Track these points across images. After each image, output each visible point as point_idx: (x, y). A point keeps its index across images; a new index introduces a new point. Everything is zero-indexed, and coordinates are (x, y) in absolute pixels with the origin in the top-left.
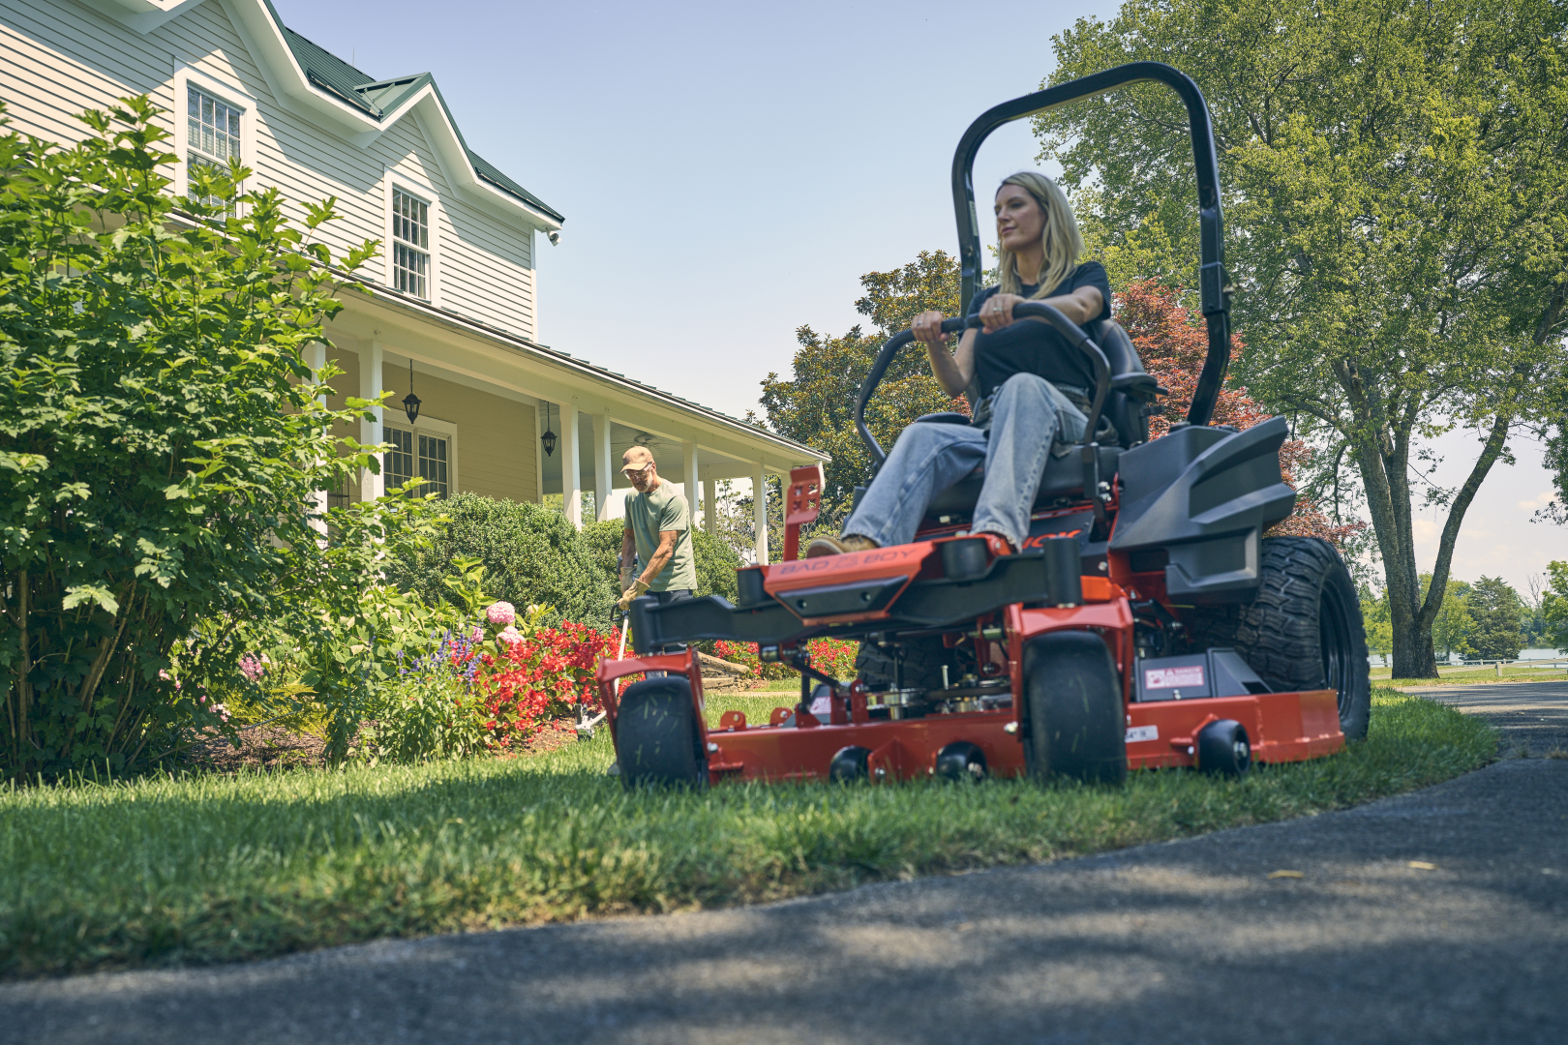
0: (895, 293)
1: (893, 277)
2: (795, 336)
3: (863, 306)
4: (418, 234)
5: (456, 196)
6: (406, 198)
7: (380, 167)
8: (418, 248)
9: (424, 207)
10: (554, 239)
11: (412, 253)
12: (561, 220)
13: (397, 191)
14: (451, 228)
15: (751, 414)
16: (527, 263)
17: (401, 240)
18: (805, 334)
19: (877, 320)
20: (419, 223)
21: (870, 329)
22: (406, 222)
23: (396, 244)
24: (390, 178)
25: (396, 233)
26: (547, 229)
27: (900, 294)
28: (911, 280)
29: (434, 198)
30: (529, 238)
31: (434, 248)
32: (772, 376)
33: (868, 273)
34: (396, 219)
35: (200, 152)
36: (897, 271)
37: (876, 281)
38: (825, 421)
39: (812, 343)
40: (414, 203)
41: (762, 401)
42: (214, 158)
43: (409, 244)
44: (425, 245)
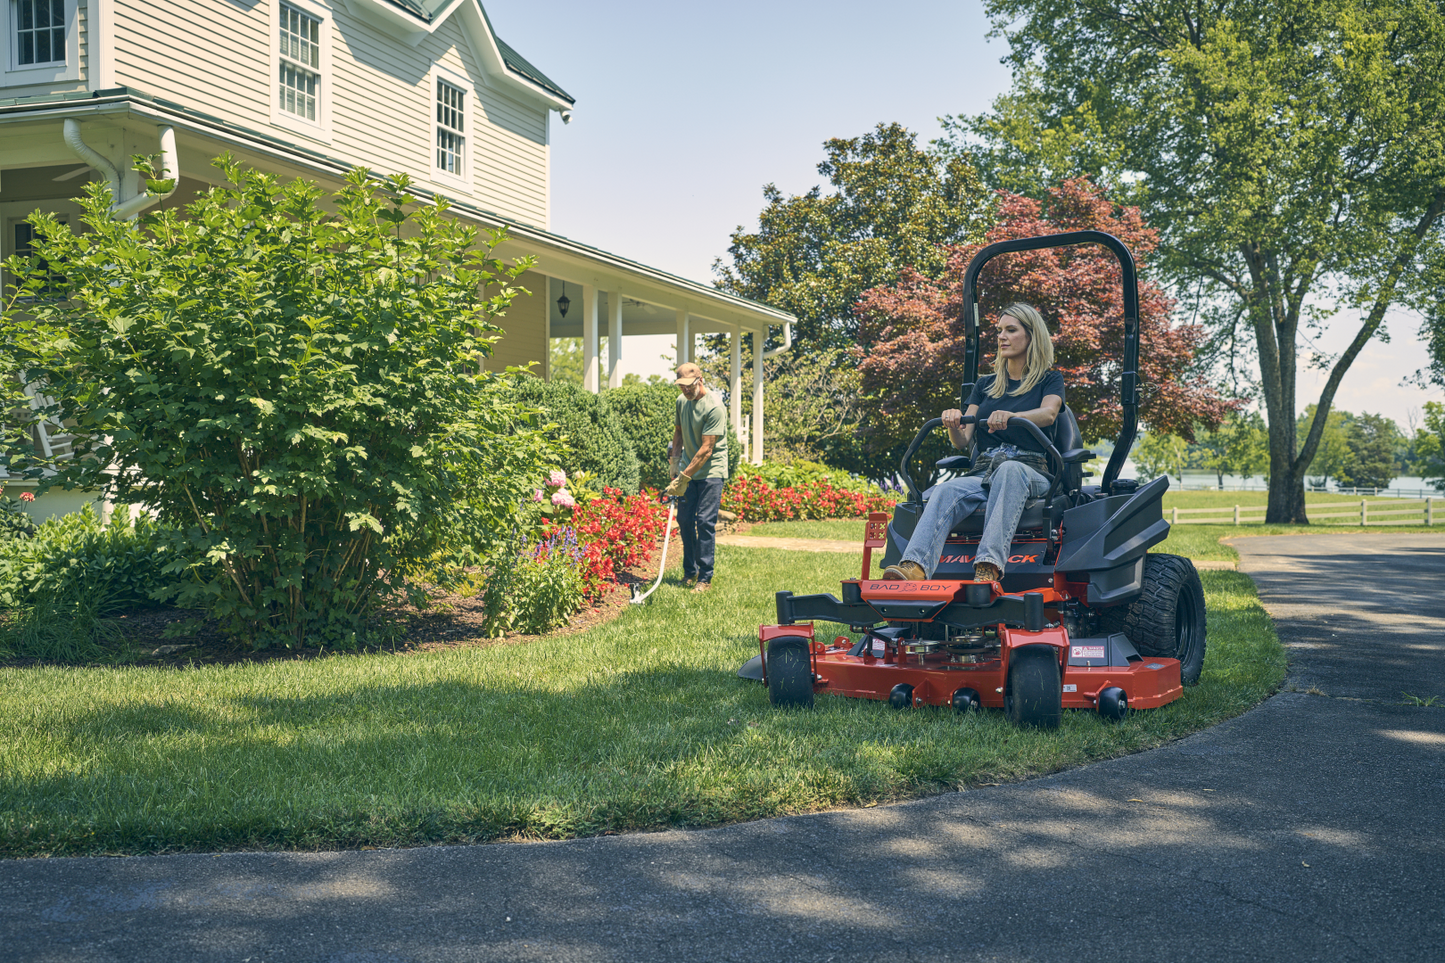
0: (851, 158)
1: (852, 144)
2: (762, 192)
3: (824, 168)
4: (457, 120)
5: (487, 84)
6: (447, 88)
7: (426, 61)
8: (456, 131)
9: (461, 95)
10: (566, 119)
11: (451, 136)
12: (572, 102)
13: (441, 83)
14: (483, 113)
15: (718, 260)
16: (542, 140)
17: (443, 125)
18: (770, 190)
19: (836, 181)
20: (457, 110)
21: (828, 190)
22: (447, 109)
23: (439, 129)
24: (435, 72)
25: (439, 120)
26: (561, 109)
27: (857, 160)
28: (868, 147)
29: (469, 87)
30: (545, 117)
31: (468, 132)
32: (739, 228)
33: (829, 139)
34: (439, 106)
35: (288, 58)
36: (856, 139)
37: (839, 146)
38: (786, 273)
39: (777, 200)
40: (454, 91)
41: (731, 250)
42: (298, 63)
43: (449, 128)
44: (461, 129)
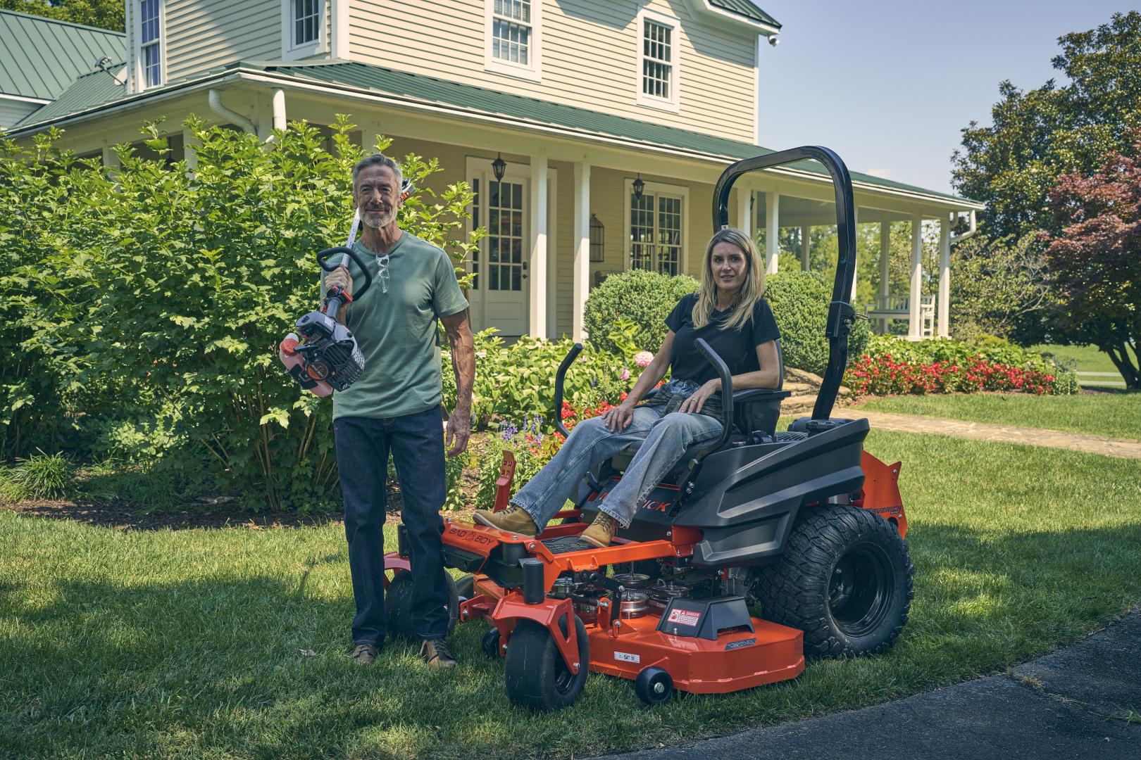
0: (1089, 51)
1: (1087, 36)
2: (998, 88)
3: (1058, 62)
4: (665, 52)
5: (694, 19)
6: (654, 27)
7: (634, 6)
8: (663, 62)
9: (668, 32)
10: (773, 42)
11: (659, 65)
12: (779, 27)
13: (647, 23)
14: (689, 44)
15: (956, 153)
16: (751, 62)
17: (650, 58)
18: (1006, 87)
19: (1070, 74)
20: (664, 44)
21: (1063, 81)
22: (654, 44)
23: (645, 61)
24: (642, 14)
25: (646, 53)
26: (768, 34)
27: (1092, 51)
28: (1105, 37)
29: (676, 24)
30: (754, 42)
31: (675, 61)
32: (973, 124)
33: (1064, 34)
34: (646, 43)
35: (502, 17)
36: (1092, 31)
37: (1077, 40)
38: (1012, 161)
39: (1011, 96)
40: (661, 29)
41: (963, 143)
42: (512, 20)
43: (657, 60)
44: (668, 59)
